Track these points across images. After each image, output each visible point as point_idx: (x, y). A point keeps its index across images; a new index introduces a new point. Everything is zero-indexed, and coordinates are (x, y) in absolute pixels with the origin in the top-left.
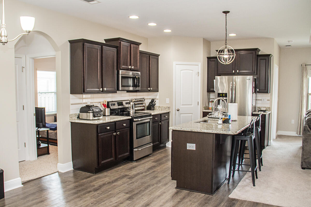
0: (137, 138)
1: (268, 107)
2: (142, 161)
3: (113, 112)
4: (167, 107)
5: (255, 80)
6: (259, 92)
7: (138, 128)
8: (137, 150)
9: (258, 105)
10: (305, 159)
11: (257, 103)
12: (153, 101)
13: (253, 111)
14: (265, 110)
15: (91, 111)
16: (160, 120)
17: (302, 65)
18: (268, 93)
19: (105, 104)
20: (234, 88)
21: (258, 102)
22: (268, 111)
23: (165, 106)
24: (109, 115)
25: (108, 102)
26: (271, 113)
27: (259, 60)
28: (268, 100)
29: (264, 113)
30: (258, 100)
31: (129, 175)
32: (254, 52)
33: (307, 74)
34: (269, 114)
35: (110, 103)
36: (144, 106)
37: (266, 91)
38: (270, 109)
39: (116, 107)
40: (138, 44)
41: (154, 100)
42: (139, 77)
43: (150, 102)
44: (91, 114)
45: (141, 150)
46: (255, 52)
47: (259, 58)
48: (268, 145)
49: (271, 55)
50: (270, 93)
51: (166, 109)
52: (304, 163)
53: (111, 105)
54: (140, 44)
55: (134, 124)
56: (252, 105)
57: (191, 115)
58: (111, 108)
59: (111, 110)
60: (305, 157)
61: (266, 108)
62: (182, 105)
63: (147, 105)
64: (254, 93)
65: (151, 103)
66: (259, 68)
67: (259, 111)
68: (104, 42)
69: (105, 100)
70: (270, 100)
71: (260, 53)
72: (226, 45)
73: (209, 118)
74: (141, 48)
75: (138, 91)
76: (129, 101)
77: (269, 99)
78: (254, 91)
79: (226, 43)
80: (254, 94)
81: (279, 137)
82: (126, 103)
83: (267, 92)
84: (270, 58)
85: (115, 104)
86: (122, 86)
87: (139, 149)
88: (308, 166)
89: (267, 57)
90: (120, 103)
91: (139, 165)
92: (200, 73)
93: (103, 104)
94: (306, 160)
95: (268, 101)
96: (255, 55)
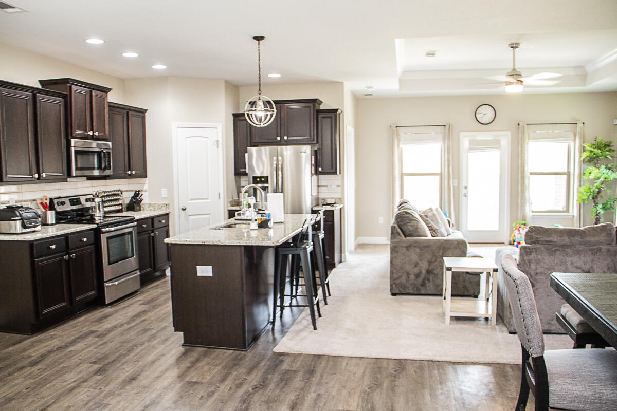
0: (110, 263)
1: (338, 198)
2: (121, 304)
3: (61, 218)
4: (164, 204)
5: (316, 153)
6: (322, 173)
7: (110, 245)
8: (110, 284)
9: (322, 196)
10: (395, 279)
11: (320, 191)
12: (137, 194)
13: (314, 205)
14: (334, 202)
15: (17, 217)
16: (152, 229)
17: (390, 127)
18: (337, 174)
19: (46, 203)
20: (280, 166)
21: (321, 189)
22: (337, 205)
23: (161, 202)
24: (54, 222)
25: (51, 200)
26: (344, 207)
27: (320, 118)
28: (338, 186)
29: (332, 208)
30: (322, 186)
31: (96, 331)
32: (311, 105)
33: (399, 141)
34: (341, 209)
35: (55, 201)
36: (121, 204)
37: (334, 171)
38: (341, 200)
39: (68, 207)
40: (106, 90)
41: (139, 193)
42: (108, 151)
43: (132, 196)
44: (19, 223)
45: (118, 284)
46: (314, 105)
47: (321, 115)
48: (341, 262)
49: (339, 111)
50: (340, 173)
51: (163, 208)
52: (394, 286)
53: (58, 205)
54: (110, 91)
55: (103, 238)
56: (312, 195)
57: (207, 216)
58: (58, 210)
59: (57, 213)
60: (395, 276)
61: (335, 200)
62: (191, 200)
63: (127, 201)
64: (315, 175)
65: (134, 199)
66: (320, 132)
67: (323, 205)
68: (40, 87)
69: (46, 196)
70: (341, 186)
71: (322, 107)
72: (260, 94)
73: (236, 220)
74: (112, 98)
75: (108, 178)
76: (91, 196)
77: (340, 184)
78: (313, 172)
79: (260, 90)
80: (315, 177)
81: (361, 246)
82: (87, 200)
83: (335, 173)
84: (338, 115)
85: (64, 202)
86: (77, 169)
87: (114, 283)
88: (400, 291)
89: (333, 114)
90: (75, 201)
91: (116, 312)
92: (220, 142)
93: (42, 204)
94: (397, 281)
95: (338, 188)
96: (314, 111)
